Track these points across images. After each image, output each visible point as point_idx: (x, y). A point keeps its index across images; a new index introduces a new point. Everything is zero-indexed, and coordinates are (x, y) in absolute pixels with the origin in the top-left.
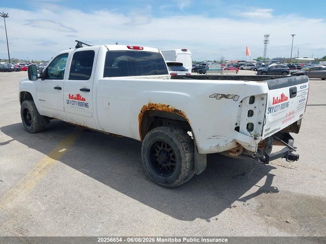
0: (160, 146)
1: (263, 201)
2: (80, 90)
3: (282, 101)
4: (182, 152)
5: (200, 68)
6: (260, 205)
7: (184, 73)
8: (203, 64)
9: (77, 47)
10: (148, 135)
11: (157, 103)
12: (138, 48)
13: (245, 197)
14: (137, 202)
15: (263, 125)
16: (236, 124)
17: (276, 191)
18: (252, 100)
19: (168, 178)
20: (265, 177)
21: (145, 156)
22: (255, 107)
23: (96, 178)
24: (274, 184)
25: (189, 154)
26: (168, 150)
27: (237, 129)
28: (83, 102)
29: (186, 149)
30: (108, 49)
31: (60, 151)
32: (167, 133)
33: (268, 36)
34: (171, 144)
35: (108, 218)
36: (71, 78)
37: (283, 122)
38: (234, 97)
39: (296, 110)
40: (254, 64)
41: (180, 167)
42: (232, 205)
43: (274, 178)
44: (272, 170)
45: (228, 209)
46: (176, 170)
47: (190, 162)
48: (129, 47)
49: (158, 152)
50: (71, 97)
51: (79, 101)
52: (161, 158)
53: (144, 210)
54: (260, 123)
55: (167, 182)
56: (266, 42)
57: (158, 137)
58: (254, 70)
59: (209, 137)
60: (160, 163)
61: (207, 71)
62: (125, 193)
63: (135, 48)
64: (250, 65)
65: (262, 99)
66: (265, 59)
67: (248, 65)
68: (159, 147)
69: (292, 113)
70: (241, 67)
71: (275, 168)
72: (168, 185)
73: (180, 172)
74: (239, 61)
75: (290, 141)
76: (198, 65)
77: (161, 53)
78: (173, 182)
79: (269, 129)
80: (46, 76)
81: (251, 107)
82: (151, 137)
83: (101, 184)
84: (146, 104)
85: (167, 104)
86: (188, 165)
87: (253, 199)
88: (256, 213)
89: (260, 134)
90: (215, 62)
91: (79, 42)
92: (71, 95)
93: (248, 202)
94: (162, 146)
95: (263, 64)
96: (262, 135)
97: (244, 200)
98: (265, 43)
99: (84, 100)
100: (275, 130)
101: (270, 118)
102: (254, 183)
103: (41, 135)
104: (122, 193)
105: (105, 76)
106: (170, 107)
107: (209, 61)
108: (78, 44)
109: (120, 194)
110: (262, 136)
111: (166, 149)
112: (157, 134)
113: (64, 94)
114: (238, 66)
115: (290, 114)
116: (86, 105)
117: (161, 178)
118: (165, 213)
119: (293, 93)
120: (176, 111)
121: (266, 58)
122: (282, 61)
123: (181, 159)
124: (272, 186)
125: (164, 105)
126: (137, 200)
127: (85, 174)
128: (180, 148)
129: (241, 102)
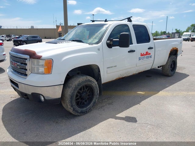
92: (142, 54)
113: (137, 55)
116: (151, 57)
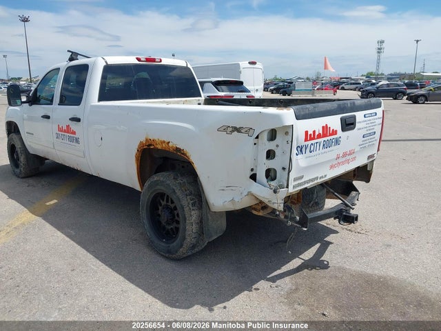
0: (163, 200)
1: (300, 281)
2: (70, 119)
3: (324, 135)
4: (186, 209)
5: (284, 87)
6: (294, 287)
7: (243, 96)
8: (289, 83)
9: (71, 59)
10: (147, 184)
11: (156, 138)
12: (154, 60)
13: (276, 276)
14: (122, 278)
15: (289, 171)
16: (252, 170)
17: (326, 267)
18: (273, 135)
19: (171, 245)
20: (318, 245)
21: (144, 214)
22: (277, 146)
23: (79, 243)
24: (326, 257)
25: (196, 212)
26: (172, 206)
27: (253, 177)
28: (73, 136)
29: (193, 205)
30: (106, 62)
31: (48, 204)
32: (168, 182)
33: (382, 42)
34: (174, 198)
35: (71, 302)
36: (62, 103)
37: (332, 167)
38: (249, 131)
39: (357, 149)
40: (361, 82)
41: (185, 229)
42: (254, 287)
43: (330, 248)
44: (331, 235)
45: (246, 292)
46: (180, 235)
47: (198, 223)
48: (139, 59)
49: (160, 208)
50: (60, 130)
51: (70, 135)
52: (164, 216)
53: (126, 292)
54: (284, 169)
55: (169, 252)
56: (380, 50)
57: (158, 187)
58: (359, 90)
59: (222, 188)
60: (163, 223)
61: (293, 92)
62: (110, 266)
63: (147, 60)
64: (354, 84)
65: (287, 133)
66: (378, 75)
67: (351, 84)
68: (161, 201)
69: (350, 154)
70: (341, 86)
71: (337, 232)
72: (170, 256)
73: (184, 238)
74: (341, 78)
75: (354, 193)
76: (281, 84)
77: (189, 66)
78: (177, 252)
79: (302, 177)
80: (34, 100)
81: (271, 146)
82: (150, 187)
83: (84, 252)
84: (143, 139)
85: (167, 140)
86: (195, 228)
87: (287, 279)
88: (283, 300)
89: (286, 185)
90: (308, 79)
91: (72, 52)
92: (60, 126)
93: (278, 282)
94: (165, 200)
95: (374, 81)
96: (288, 185)
97: (273, 280)
98: (378, 52)
99: (74, 133)
100: (317, 178)
101: (300, 161)
102: (297, 254)
103: (31, 181)
104: (106, 265)
105: (100, 100)
106: (170, 144)
107: (299, 78)
108: (71, 55)
109: (103, 267)
110: (287, 187)
111: (169, 204)
112: (156, 183)
114: (337, 85)
115: (345, 155)
116: (77, 141)
117: (162, 245)
118: (154, 296)
119: (348, 125)
120: (178, 150)
121: (380, 73)
122: (402, 77)
123: (185, 219)
124: (322, 259)
125: (164, 142)
126: (123, 276)
127: (68, 236)
128: (184, 203)
129: (257, 137)
